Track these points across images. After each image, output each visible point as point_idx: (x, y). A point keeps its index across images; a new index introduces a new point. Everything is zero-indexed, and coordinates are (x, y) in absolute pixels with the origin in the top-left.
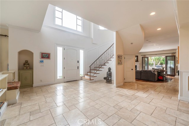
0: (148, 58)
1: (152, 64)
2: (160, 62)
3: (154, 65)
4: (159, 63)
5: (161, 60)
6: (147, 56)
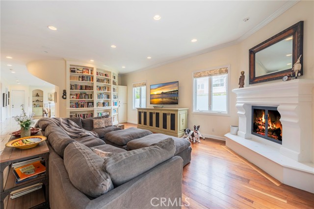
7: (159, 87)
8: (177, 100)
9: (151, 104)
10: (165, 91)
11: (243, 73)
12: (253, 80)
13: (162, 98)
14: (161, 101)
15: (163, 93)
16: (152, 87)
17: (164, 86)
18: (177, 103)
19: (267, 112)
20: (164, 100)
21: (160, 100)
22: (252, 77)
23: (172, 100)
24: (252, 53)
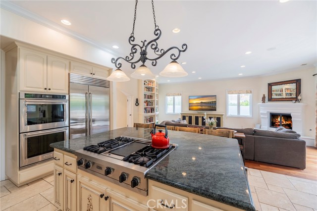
7: (198, 98)
8: (216, 108)
9: (189, 110)
10: (203, 101)
11: (264, 95)
12: (270, 99)
13: (202, 106)
15: (202, 103)
16: (190, 98)
17: (202, 97)
19: (281, 116)
20: (203, 107)
21: (199, 107)
22: (270, 98)
24: (270, 85)
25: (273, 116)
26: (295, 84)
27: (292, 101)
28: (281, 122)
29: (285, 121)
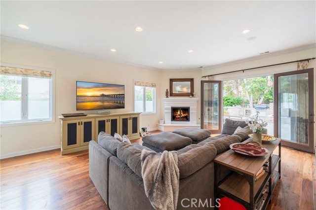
0: (220, 83)
1: (246, 101)
2: (262, 98)
3: (251, 104)
4: (262, 100)
5: (265, 93)
6: (217, 78)
7: (96, 87)
10: (106, 93)
11: (167, 90)
13: (103, 102)
14: (101, 106)
15: (103, 95)
16: (79, 84)
17: (104, 87)
18: (124, 107)
19: (180, 109)
20: (106, 104)
21: (99, 104)
22: (171, 93)
23: (117, 104)
24: (172, 80)
25: (174, 110)
26: (190, 82)
27: (189, 96)
28: (180, 115)
29: (184, 113)
